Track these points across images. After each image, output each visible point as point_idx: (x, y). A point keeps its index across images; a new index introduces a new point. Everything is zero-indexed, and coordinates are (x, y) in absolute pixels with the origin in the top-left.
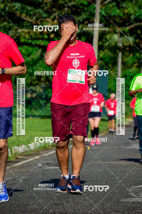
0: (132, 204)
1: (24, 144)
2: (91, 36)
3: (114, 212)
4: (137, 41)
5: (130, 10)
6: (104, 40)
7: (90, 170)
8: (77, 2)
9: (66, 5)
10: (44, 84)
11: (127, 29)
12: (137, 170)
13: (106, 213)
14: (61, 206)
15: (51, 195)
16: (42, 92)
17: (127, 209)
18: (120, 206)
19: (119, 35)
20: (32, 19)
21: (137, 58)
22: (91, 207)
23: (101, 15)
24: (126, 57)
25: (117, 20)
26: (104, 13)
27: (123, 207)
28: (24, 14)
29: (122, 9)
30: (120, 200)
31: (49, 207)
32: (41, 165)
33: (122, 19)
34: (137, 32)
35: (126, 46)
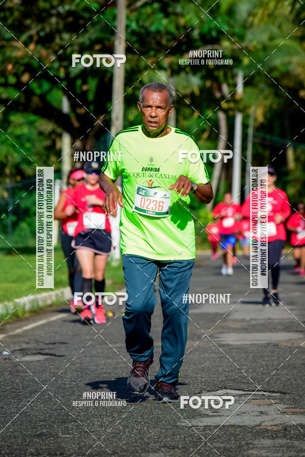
0: (204, 430)
2: (108, 75)
3: (166, 448)
4: (208, 83)
5: (191, 19)
6: (137, 84)
7: (112, 361)
8: (78, 5)
9: (54, 12)
10: (11, 182)
12: (213, 358)
13: (149, 451)
14: (51, 440)
15: (29, 416)
16: (7, 198)
17: (193, 442)
18: (179, 437)
19: (169, 72)
21: (208, 120)
22: (115, 440)
23: (129, 31)
24: (185, 118)
25: (164, 41)
26: (134, 26)
27: (185, 437)
29: (173, 17)
30: (178, 424)
31: (26, 443)
32: (7, 353)
33: (174, 38)
35: (185, 96)
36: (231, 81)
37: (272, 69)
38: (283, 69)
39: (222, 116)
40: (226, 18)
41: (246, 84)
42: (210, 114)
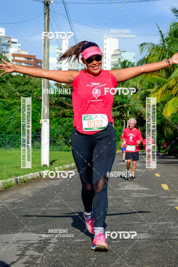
1: (69, 164)
4: (121, 113)
11: (116, 108)
20: (71, 105)
21: (121, 122)
24: (116, 121)
28: (67, 103)
32: (77, 174)
34: (121, 109)
35: (116, 116)
36: (126, 113)
37: (135, 110)
38: (138, 110)
39: (124, 121)
40: (125, 99)
41: (130, 113)
42: (121, 120)
